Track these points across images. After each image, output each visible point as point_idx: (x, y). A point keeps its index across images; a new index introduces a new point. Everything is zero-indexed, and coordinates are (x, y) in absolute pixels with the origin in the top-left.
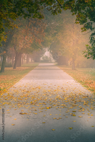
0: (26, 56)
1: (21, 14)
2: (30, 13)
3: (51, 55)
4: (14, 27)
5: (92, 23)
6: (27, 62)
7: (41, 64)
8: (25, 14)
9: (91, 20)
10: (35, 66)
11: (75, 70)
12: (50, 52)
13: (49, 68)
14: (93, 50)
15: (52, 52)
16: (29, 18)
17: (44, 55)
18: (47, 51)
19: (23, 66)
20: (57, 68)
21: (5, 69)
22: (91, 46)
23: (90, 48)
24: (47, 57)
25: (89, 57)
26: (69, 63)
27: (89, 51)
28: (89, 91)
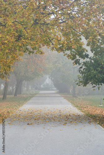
0: (26, 84)
1: (27, 51)
2: (33, 50)
3: (52, 82)
4: (20, 60)
5: (79, 60)
6: (27, 89)
7: (41, 92)
8: (29, 51)
9: (79, 57)
10: (36, 94)
11: (75, 97)
12: (51, 79)
13: (50, 95)
14: (83, 79)
15: (53, 79)
16: (33, 54)
17: (45, 83)
18: (48, 78)
19: (23, 94)
20: (58, 95)
21: (8, 96)
22: (81, 76)
23: (80, 77)
24: (48, 84)
25: (80, 84)
26: (71, 91)
27: (80, 80)
28: (82, 112)
